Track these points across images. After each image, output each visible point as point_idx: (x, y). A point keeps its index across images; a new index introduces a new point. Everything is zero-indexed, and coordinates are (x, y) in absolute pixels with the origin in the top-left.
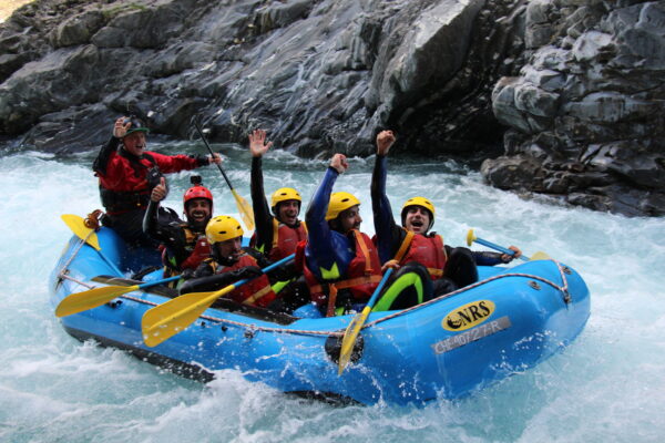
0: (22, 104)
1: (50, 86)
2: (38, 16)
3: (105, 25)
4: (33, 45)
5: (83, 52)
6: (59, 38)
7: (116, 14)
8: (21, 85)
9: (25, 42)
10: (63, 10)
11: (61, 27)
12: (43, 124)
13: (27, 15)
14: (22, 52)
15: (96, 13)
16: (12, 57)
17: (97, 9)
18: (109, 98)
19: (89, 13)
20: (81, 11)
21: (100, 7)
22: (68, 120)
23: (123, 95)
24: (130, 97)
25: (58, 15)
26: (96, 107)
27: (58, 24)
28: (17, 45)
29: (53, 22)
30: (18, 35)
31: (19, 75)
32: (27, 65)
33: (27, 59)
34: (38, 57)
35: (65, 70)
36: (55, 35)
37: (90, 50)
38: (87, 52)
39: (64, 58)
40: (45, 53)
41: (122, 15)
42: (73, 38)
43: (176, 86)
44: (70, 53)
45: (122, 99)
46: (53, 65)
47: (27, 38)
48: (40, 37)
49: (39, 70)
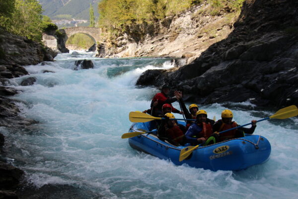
0: (209, 83)
1: (220, 77)
2: (218, 48)
3: (246, 51)
4: (215, 59)
5: (235, 62)
6: (226, 56)
7: (251, 46)
8: (209, 75)
9: (212, 58)
10: (229, 45)
11: (227, 52)
12: (216, 92)
13: (215, 47)
14: (211, 62)
15: (242, 46)
16: (207, 64)
17: (243, 44)
18: (244, 82)
19: (240, 46)
20: (236, 45)
21: (244, 43)
22: (226, 91)
23: (251, 81)
24: (253, 82)
25: (227, 47)
26: (238, 86)
27: (226, 51)
28: (209, 60)
29: (224, 50)
30: (210, 55)
31: (209, 71)
32: (212, 67)
33: (212, 65)
34: (217, 64)
35: (227, 70)
36: (224, 55)
37: (238, 61)
38: (237, 62)
39: (227, 65)
40: (220, 63)
41: (253, 46)
42: (232, 57)
43: (276, 78)
44: (230, 63)
45: (250, 83)
46: (222, 68)
47: (213, 57)
48: (218, 56)
49: (217, 70)
